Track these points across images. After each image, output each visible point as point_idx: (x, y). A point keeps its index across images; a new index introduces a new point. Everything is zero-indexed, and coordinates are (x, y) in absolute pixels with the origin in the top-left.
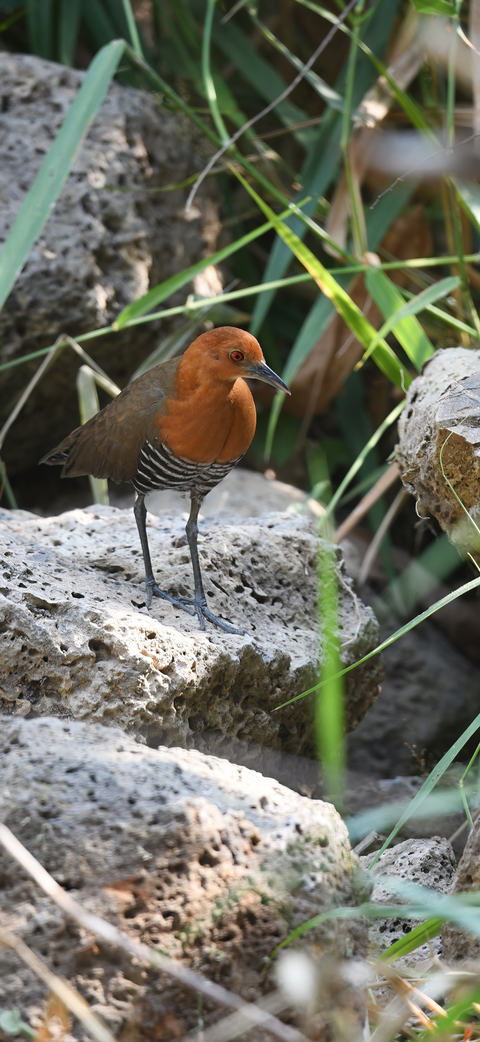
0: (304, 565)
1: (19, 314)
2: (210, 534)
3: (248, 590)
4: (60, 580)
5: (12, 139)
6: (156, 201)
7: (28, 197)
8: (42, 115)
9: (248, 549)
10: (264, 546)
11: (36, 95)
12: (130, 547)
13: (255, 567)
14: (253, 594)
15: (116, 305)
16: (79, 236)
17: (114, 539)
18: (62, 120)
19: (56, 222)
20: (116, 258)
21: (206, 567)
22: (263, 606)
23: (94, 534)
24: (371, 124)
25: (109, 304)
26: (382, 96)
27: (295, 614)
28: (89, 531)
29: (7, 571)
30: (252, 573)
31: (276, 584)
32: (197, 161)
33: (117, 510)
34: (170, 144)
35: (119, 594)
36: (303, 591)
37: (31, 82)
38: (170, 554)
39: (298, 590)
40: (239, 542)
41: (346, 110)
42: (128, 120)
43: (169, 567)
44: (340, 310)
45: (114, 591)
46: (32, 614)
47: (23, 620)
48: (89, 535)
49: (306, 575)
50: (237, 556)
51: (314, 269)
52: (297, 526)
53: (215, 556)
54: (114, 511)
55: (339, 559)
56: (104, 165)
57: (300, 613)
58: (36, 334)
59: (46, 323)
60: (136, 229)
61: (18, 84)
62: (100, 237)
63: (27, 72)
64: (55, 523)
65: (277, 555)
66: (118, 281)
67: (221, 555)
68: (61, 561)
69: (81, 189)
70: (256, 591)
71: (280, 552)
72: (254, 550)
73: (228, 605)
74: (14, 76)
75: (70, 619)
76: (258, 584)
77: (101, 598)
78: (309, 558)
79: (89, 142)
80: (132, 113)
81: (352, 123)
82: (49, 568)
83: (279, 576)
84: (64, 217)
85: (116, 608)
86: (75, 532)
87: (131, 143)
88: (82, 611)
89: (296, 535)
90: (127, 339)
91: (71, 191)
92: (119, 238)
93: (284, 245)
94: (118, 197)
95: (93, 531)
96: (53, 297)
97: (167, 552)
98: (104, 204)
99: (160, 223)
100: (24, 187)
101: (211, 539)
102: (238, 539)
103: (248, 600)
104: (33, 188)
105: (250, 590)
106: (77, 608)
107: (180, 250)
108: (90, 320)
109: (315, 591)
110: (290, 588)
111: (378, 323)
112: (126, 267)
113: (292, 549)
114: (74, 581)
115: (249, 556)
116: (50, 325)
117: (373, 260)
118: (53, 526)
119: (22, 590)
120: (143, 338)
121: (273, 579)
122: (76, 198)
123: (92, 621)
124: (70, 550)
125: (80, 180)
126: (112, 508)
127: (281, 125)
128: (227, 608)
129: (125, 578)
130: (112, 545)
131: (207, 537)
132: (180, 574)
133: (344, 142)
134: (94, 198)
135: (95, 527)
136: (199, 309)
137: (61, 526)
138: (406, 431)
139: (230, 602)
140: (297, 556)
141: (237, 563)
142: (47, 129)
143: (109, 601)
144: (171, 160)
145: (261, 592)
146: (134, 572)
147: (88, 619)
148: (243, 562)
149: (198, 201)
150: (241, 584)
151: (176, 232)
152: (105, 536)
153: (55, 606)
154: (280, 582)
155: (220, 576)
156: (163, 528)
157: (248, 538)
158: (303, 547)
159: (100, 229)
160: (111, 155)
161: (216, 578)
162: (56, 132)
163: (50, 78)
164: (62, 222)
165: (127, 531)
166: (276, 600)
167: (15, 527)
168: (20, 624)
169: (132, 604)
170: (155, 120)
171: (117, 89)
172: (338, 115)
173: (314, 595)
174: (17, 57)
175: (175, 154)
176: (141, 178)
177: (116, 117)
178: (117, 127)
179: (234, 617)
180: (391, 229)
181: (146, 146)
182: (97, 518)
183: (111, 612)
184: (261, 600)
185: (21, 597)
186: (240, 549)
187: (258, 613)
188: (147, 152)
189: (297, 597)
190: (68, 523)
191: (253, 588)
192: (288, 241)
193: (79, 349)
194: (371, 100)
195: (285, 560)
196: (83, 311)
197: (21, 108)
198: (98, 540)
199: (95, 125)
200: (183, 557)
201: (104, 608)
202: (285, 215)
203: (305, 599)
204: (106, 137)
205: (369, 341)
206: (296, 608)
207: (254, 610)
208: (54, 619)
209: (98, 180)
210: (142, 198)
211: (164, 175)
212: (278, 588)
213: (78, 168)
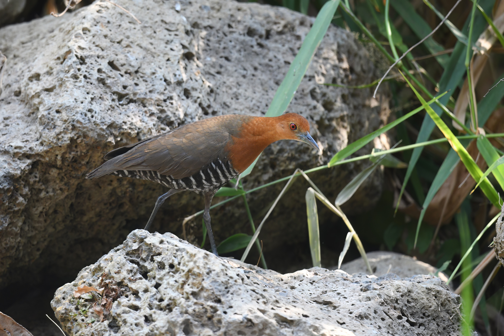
0: (438, 305)
1: (272, 156)
2: (383, 284)
3: (405, 318)
4: (295, 307)
5: (271, 55)
6: (354, 95)
7: (280, 88)
8: (289, 42)
9: (405, 294)
10: (415, 293)
11: (286, 30)
12: (336, 291)
13: (409, 305)
14: (408, 321)
15: (329, 154)
16: (308, 112)
17: (326, 287)
18: (300, 45)
19: (295, 104)
20: (330, 126)
21: (380, 304)
22: (414, 328)
23: (314, 283)
24: (482, 52)
25: (324, 152)
26: (489, 37)
27: (432, 334)
28: (311, 281)
29: (265, 300)
30: (407, 308)
31: (421, 315)
32: (378, 73)
33: (328, 270)
34: (363, 62)
35: (330, 316)
36: (437, 320)
37: (283, 23)
38: (360, 295)
39: (434, 320)
40: (400, 290)
41: (468, 44)
42: (339, 46)
43: (359, 302)
44: (462, 159)
45: (326, 314)
46: (279, 325)
47: (273, 328)
48: (312, 284)
49: (439, 311)
50: (399, 298)
51: (448, 134)
52: (434, 283)
53: (386, 297)
54: (326, 271)
55: (458, 303)
56: (324, 72)
57: (435, 333)
58: (282, 168)
59: (287, 162)
60: (342, 110)
61: (276, 23)
62: (321, 113)
63: (282, 17)
64: (291, 277)
65: (423, 298)
66: (331, 140)
67: (390, 297)
68: (295, 297)
69: (311, 85)
70: (410, 319)
71: (424, 297)
72: (409, 295)
73: (393, 327)
74: (274, 19)
75: (301, 329)
76: (411, 315)
77: (319, 318)
78: (441, 301)
79: (316, 58)
80: (341, 43)
81: (472, 51)
82: (289, 300)
83: (423, 311)
84: (300, 101)
85: (328, 324)
86: (303, 282)
87: (340, 60)
88: (308, 325)
89: (434, 288)
90: (335, 173)
91: (305, 87)
92: (332, 115)
93: (430, 119)
94: (332, 91)
95: (314, 281)
96: (292, 147)
97: (357, 294)
98: (324, 95)
99: (355, 108)
100: (277, 83)
101: (383, 287)
102: (400, 288)
103: (405, 324)
104: (282, 84)
105: (406, 318)
106: (305, 323)
107: (367, 124)
108: (314, 161)
109: (444, 321)
110: (430, 318)
111: (485, 168)
112: (335, 131)
113: (432, 295)
114: (304, 308)
115: (405, 298)
116: (290, 164)
117: (482, 131)
118: (290, 278)
119: (273, 311)
120: (344, 174)
121: (419, 312)
122: (307, 91)
123: (314, 331)
124: (300, 292)
125: (310, 80)
126: (325, 269)
127: (428, 53)
128: (392, 328)
129: (333, 308)
130: (326, 290)
131: (381, 286)
132: (365, 307)
133: (467, 63)
134: (318, 90)
135: (314, 279)
136: (378, 157)
137: (295, 278)
138: (501, 228)
139: (394, 324)
140: (434, 300)
141: (399, 302)
142: (292, 49)
143: (324, 320)
144: (363, 71)
145: (412, 320)
146: (338, 305)
147: (311, 330)
148: (402, 302)
149: (378, 96)
150: (401, 314)
151: (365, 113)
152: (321, 285)
153: (292, 321)
154: (424, 314)
155: (388, 309)
156: (355, 281)
157: (406, 288)
158: (437, 294)
159: (321, 109)
160: (328, 66)
161: (386, 310)
162: (297, 51)
163: (294, 20)
164: (299, 104)
165: (334, 282)
166: (421, 325)
167: (268, 278)
168: (272, 330)
169: (337, 323)
170: (355, 47)
171: (333, 29)
172: (463, 46)
173: (444, 323)
174: (275, 8)
175: (365, 68)
176: (345, 80)
177: (332, 44)
178: (333, 50)
179: (396, 333)
180: (491, 116)
181: (349, 62)
182: (316, 274)
183: (324, 325)
184: (412, 324)
185: (272, 315)
186: (401, 294)
187: (410, 332)
188: (349, 65)
189: (434, 324)
190: (299, 276)
191: (408, 317)
192: (432, 117)
193: (307, 177)
194: (483, 38)
195: (427, 302)
196: (309, 156)
197: (277, 37)
198: (316, 286)
199: (320, 49)
200: (367, 297)
201: (321, 324)
202: (431, 102)
203: (438, 325)
204: (326, 55)
205: (479, 178)
206: (433, 330)
207: (408, 330)
208: (291, 329)
209: (320, 80)
210: (346, 92)
211: (359, 80)
212: (422, 318)
213: (309, 73)
